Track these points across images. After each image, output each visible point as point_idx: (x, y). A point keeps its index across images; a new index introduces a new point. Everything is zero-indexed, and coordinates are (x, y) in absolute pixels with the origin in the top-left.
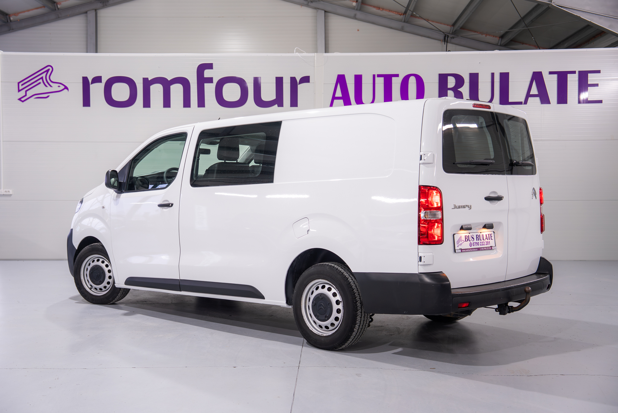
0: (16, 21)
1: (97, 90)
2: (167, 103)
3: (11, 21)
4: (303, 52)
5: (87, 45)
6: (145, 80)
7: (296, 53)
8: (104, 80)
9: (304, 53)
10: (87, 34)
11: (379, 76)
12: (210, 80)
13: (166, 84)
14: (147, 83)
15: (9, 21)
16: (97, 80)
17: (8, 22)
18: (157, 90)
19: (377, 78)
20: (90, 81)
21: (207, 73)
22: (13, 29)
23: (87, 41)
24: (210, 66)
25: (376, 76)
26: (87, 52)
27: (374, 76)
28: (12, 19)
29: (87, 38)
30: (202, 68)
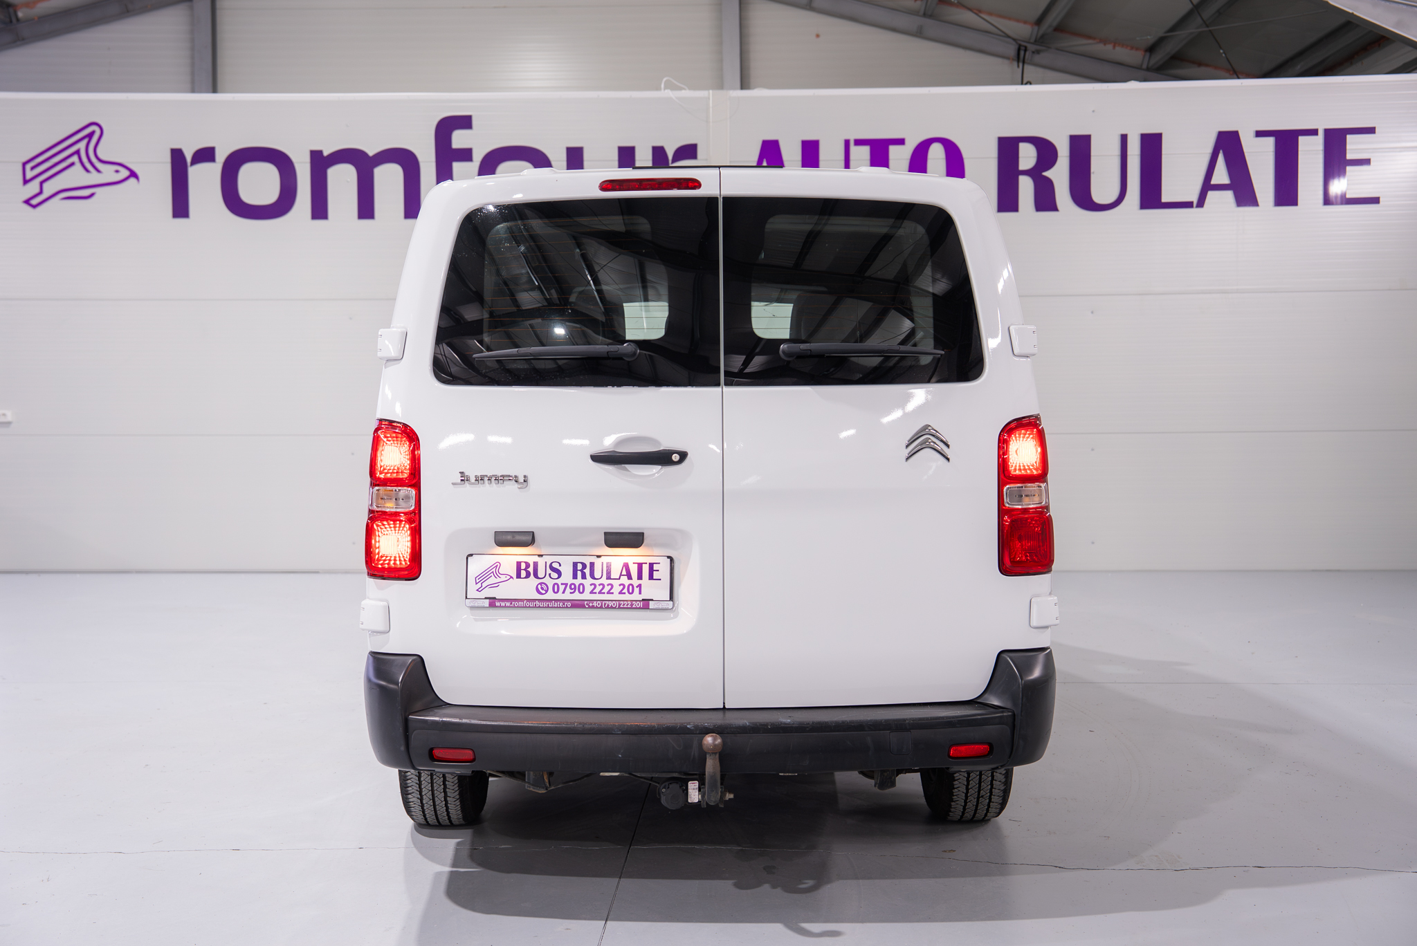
0: (29, 21)
1: (204, 180)
2: (366, 209)
3: (18, 20)
4: (681, 89)
5: (193, 74)
6: (316, 156)
7: (665, 89)
8: (221, 157)
9: (683, 91)
10: (192, 49)
11: (859, 142)
12: (466, 155)
13: (364, 164)
14: (321, 163)
15: (14, 20)
16: (205, 155)
17: (11, 22)
18: (342, 179)
19: (853, 148)
20: (189, 159)
21: (459, 139)
22: (23, 39)
23: (193, 65)
24: (465, 122)
25: (852, 143)
26: (193, 91)
27: (847, 143)
28: (20, 14)
29: (192, 57)
30: (447, 127)
